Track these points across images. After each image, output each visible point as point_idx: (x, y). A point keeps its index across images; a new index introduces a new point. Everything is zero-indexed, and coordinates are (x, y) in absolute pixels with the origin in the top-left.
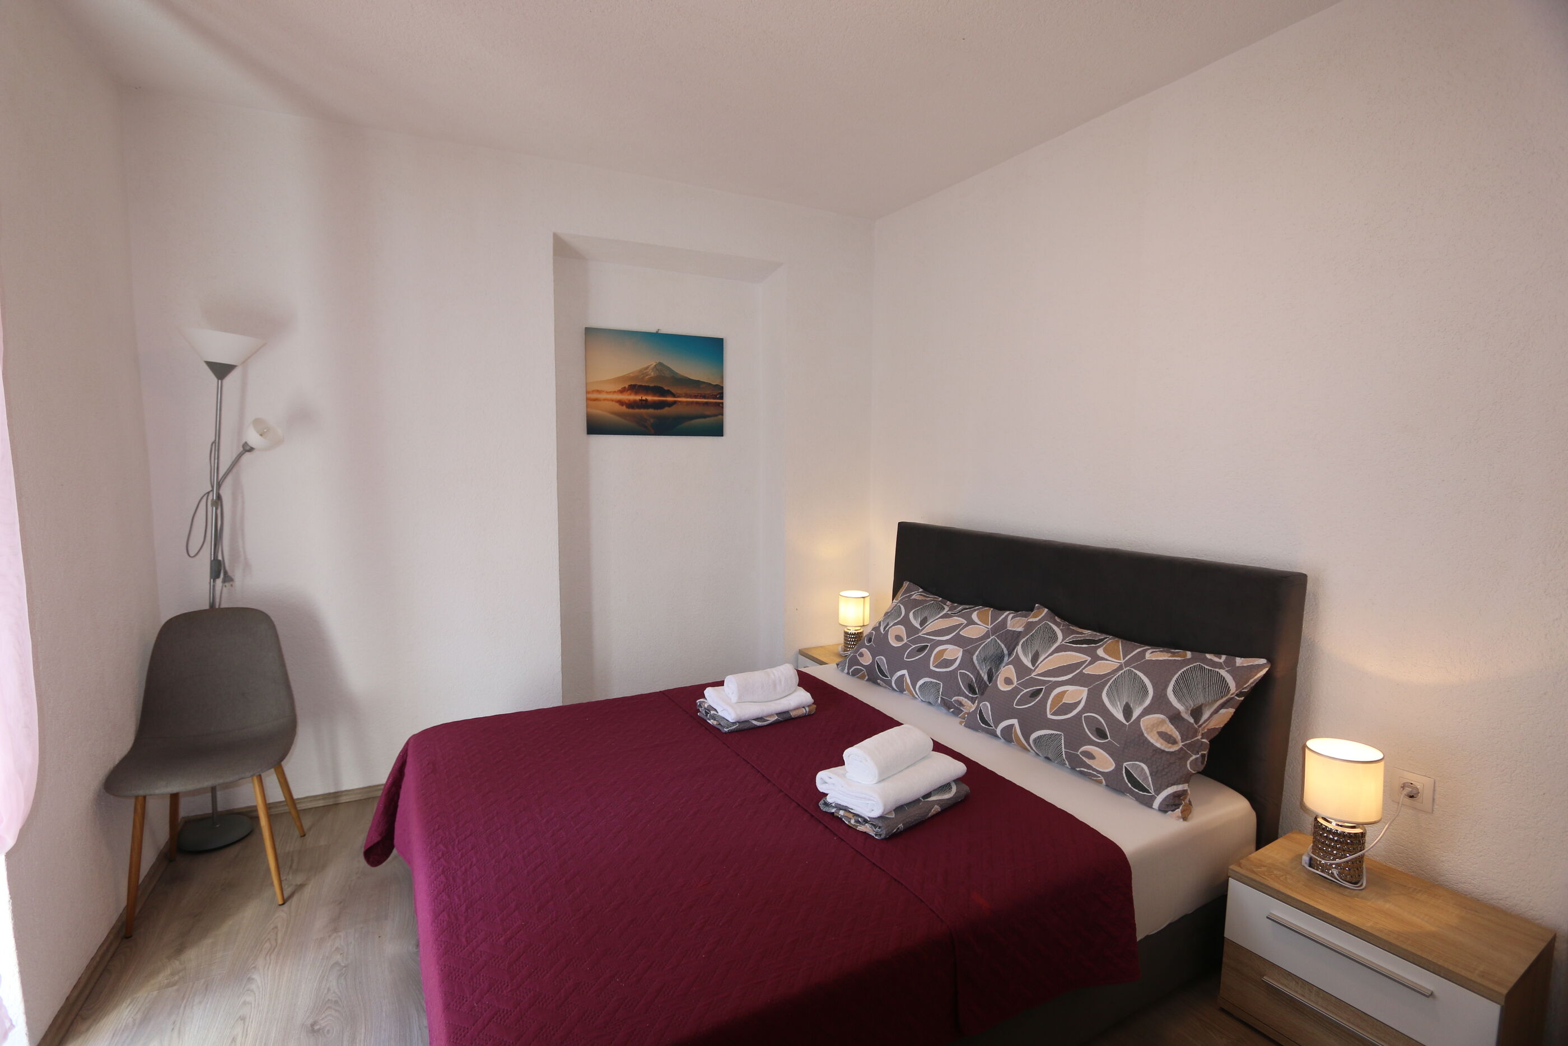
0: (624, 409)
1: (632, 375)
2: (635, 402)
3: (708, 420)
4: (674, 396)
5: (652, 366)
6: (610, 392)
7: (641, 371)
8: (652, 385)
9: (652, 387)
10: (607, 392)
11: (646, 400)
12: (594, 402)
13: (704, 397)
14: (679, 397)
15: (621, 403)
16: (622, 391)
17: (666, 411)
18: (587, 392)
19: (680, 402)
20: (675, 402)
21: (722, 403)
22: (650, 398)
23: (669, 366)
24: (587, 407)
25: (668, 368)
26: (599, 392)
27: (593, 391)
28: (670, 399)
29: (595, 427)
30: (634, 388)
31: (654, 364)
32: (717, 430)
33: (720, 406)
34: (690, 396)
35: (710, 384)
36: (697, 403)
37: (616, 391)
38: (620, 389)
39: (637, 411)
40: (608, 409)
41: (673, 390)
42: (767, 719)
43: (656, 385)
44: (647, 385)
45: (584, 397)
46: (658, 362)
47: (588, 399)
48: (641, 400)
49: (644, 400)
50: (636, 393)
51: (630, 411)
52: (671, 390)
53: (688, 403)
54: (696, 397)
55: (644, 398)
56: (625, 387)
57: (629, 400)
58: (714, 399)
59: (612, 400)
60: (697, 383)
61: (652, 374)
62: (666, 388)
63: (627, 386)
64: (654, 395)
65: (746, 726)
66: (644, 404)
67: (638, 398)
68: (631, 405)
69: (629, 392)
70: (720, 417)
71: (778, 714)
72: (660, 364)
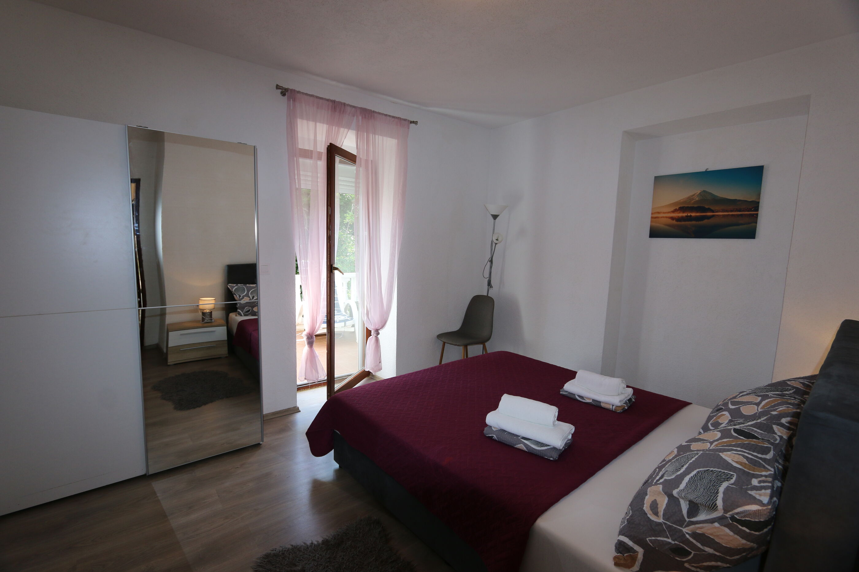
0: (674, 222)
1: (682, 201)
2: (682, 217)
3: (741, 227)
4: (713, 211)
5: (698, 193)
6: (666, 213)
7: (689, 198)
8: (695, 206)
9: (696, 207)
10: (664, 213)
11: (691, 216)
12: (656, 219)
13: (740, 211)
14: (717, 212)
15: (672, 218)
16: (675, 211)
17: (705, 222)
18: (652, 214)
19: (718, 215)
20: (713, 216)
21: (757, 215)
22: (693, 214)
23: (710, 192)
24: (651, 222)
25: (711, 194)
26: (659, 213)
27: (655, 213)
28: (709, 214)
29: (655, 233)
30: (682, 209)
31: (699, 192)
32: (751, 234)
33: (755, 218)
34: (727, 211)
35: (746, 201)
36: (732, 215)
37: (670, 211)
38: (673, 210)
39: (683, 223)
40: (663, 223)
41: (712, 208)
42: (585, 399)
43: (699, 205)
44: (692, 206)
45: (650, 216)
46: (702, 190)
47: (652, 218)
48: (687, 216)
49: (689, 216)
50: (684, 212)
51: (679, 223)
52: (710, 208)
53: (724, 216)
54: (732, 211)
55: (689, 215)
56: (676, 209)
57: (678, 217)
58: (748, 211)
59: (666, 217)
60: (734, 201)
61: (697, 199)
62: (707, 207)
63: (677, 208)
64: (697, 212)
65: (572, 396)
66: (689, 218)
67: (685, 215)
68: (679, 219)
69: (678, 211)
70: (754, 224)
71: (593, 400)
72: (704, 191)
